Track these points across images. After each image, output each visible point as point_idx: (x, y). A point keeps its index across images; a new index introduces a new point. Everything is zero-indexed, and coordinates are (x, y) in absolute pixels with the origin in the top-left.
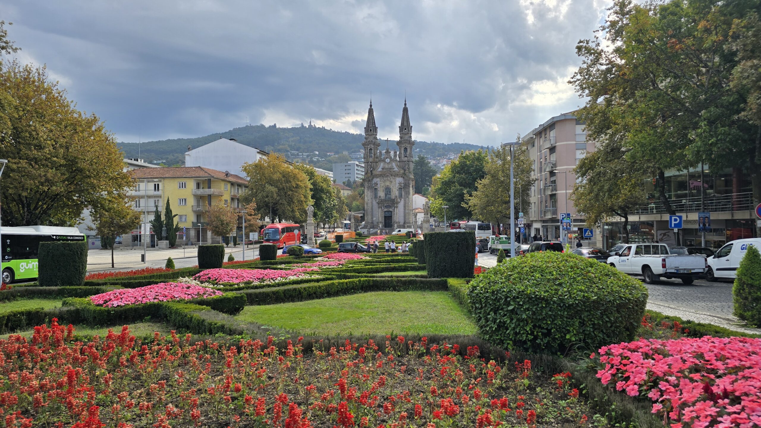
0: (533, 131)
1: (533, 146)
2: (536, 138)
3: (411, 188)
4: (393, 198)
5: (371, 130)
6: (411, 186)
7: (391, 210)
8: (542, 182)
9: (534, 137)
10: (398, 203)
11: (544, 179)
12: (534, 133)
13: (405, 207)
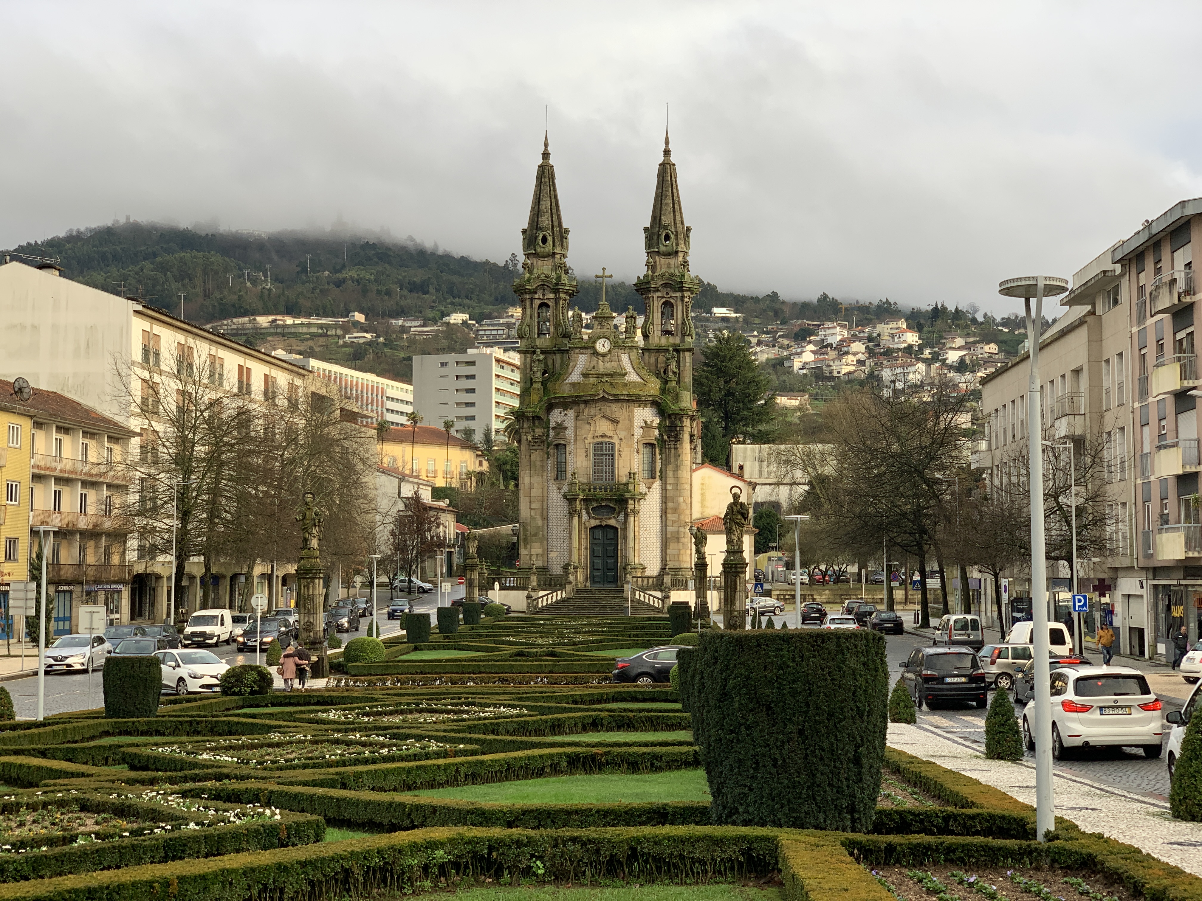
0: (1114, 250)
1: (1116, 302)
2: (1122, 275)
3: (686, 446)
4: (624, 480)
5: (544, 240)
6: (686, 437)
7: (612, 522)
8: (1146, 429)
9: (1118, 268)
10: (641, 497)
11: (1153, 419)
12: (1119, 256)
13: (664, 513)
